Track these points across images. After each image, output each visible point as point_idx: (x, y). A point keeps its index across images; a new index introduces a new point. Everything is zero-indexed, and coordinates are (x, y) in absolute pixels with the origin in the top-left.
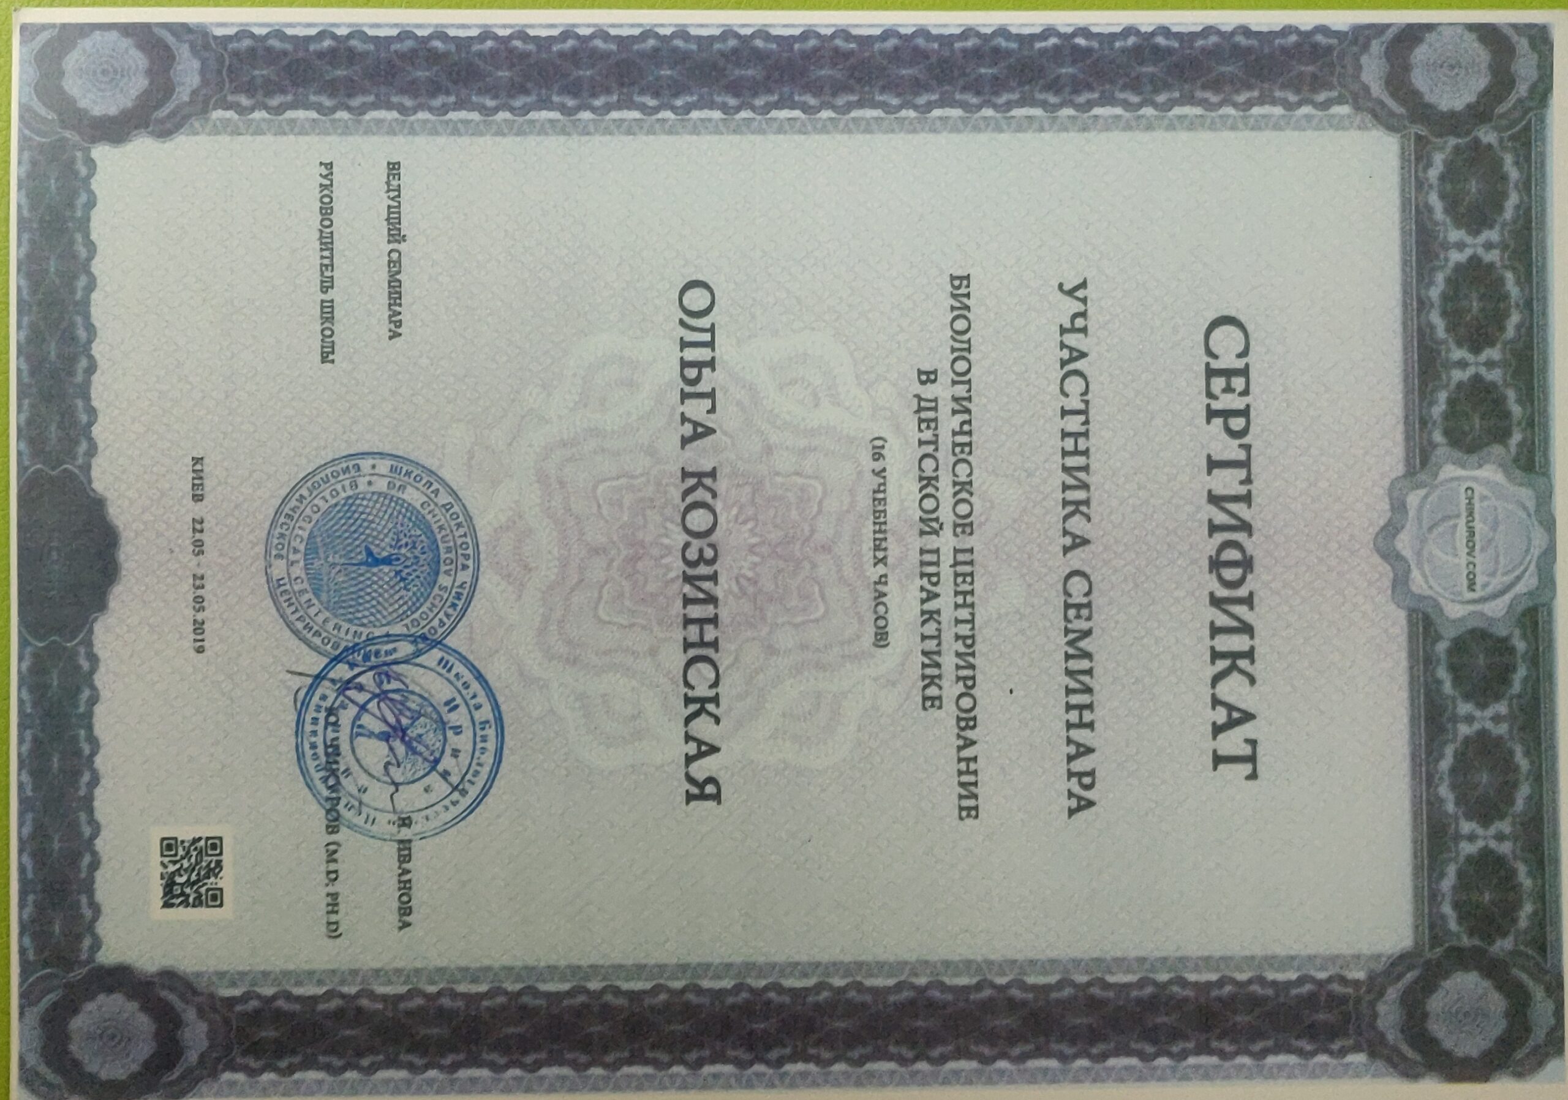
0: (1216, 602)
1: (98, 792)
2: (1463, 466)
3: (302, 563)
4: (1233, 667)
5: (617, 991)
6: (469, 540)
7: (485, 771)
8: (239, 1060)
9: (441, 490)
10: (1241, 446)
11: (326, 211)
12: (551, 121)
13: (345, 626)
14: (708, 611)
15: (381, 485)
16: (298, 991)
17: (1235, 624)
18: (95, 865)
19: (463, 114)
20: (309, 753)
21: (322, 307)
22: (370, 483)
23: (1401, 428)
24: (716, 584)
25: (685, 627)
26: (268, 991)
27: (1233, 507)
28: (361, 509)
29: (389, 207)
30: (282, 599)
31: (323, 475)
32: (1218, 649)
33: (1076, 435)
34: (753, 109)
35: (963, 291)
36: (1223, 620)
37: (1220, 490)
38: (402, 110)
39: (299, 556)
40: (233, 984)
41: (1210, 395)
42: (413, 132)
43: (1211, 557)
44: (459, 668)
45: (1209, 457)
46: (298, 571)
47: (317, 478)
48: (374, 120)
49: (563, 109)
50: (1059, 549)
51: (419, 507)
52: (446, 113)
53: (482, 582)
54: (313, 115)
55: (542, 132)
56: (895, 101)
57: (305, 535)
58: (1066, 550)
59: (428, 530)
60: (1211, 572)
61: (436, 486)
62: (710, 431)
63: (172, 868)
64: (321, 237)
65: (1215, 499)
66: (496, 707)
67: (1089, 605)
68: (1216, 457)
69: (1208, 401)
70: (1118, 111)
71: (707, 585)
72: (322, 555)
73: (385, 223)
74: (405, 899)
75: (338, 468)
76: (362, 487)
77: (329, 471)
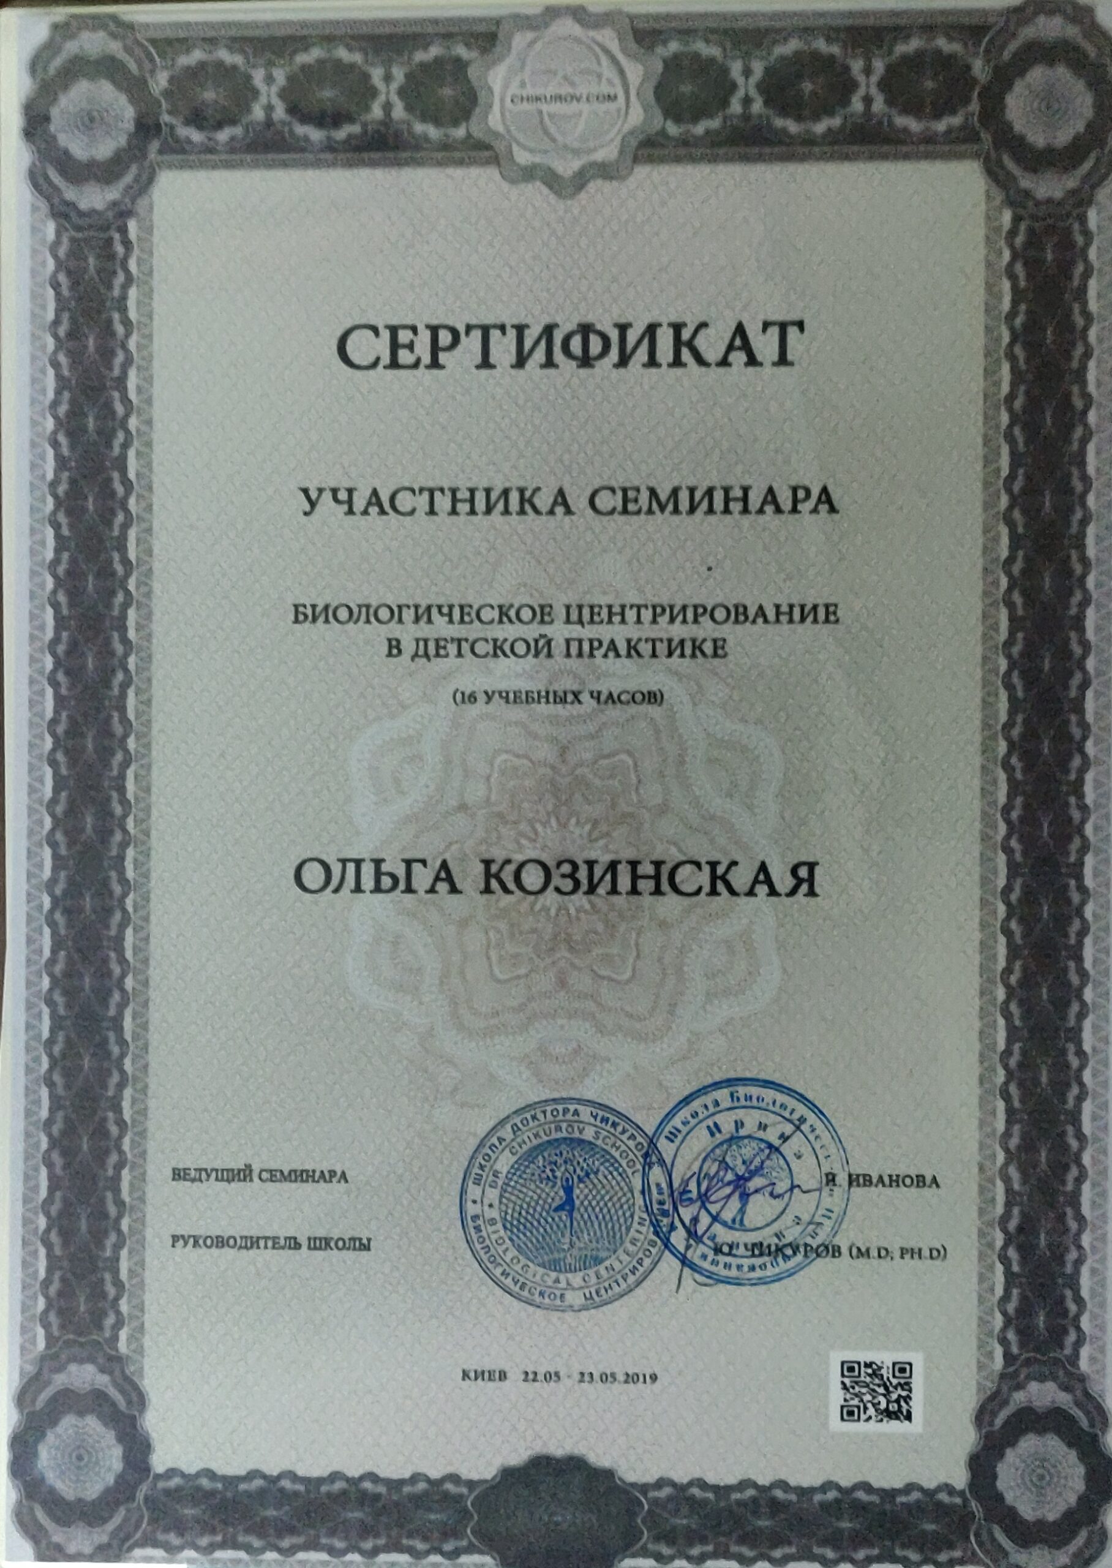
0: (624, 361)
1: (793, 1482)
2: (490, 106)
3: (569, 1275)
4: (690, 345)
5: (1008, 971)
6: (549, 1109)
7: (781, 1098)
8: (1068, 1351)
9: (499, 1134)
10: (467, 333)
11: (221, 1242)
12: (134, 1018)
13: (632, 1232)
14: (624, 872)
15: (493, 1195)
16: (999, 1291)
17: (646, 341)
18: (866, 1487)
19: (126, 1104)
20: (758, 1273)
21: (315, 1248)
22: (491, 1206)
23: (450, 171)
24: (596, 862)
25: (640, 894)
26: (998, 1321)
27: (528, 344)
28: (516, 1215)
29: (217, 1179)
30: (605, 1297)
31: (482, 1253)
32: (671, 359)
33: (455, 500)
34: (125, 816)
35: (309, 612)
36: (642, 354)
37: (512, 358)
38: (120, 1166)
39: (562, 1277)
40: (990, 1355)
41: (416, 365)
42: (143, 1154)
43: (579, 367)
44: (677, 1121)
45: (478, 367)
46: (576, 1279)
47: (485, 1258)
48: (131, 1193)
49: (122, 1006)
50: (567, 519)
51: (515, 1158)
52: (125, 1122)
53: (589, 1095)
54: (124, 1253)
55: (145, 1026)
56: (120, 676)
57: (541, 1270)
58: (568, 511)
59: (539, 1149)
60: (592, 366)
61: (495, 1140)
62: (444, 865)
63: (871, 1411)
64: (246, 1247)
65: (521, 362)
66: (717, 1085)
67: (625, 491)
68: (478, 359)
69: (422, 366)
70: (131, 454)
71: (598, 872)
72: (562, 1255)
73: (233, 1184)
74: (908, 1181)
75: (475, 1237)
76: (495, 1214)
77: (478, 1246)
